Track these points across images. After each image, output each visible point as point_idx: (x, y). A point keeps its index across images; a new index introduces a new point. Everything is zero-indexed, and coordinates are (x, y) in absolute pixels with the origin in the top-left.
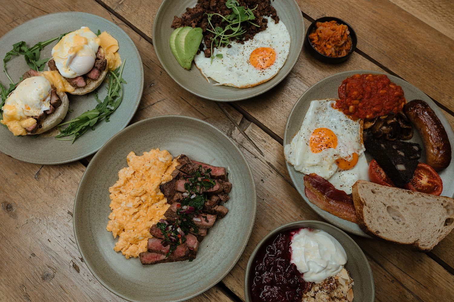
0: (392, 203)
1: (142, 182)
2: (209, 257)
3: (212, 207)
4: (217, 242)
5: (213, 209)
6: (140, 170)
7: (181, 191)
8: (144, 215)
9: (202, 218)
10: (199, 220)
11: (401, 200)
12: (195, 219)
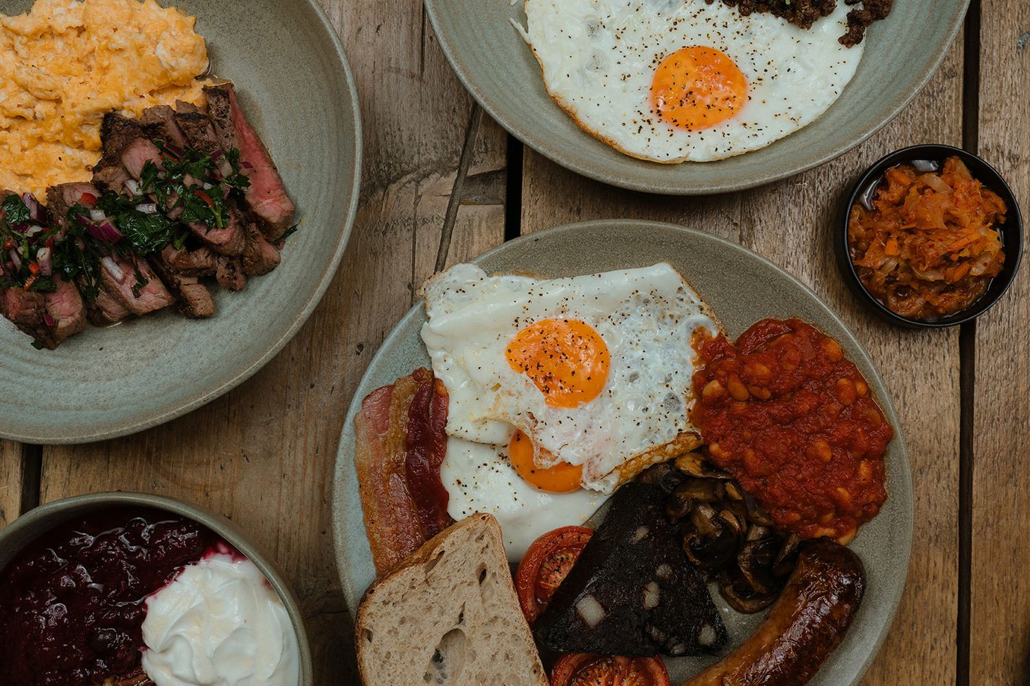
0: (478, 635)
1: (76, 68)
2: (80, 374)
3: (178, 273)
4: (129, 360)
5: (177, 278)
6: (94, 32)
7: (130, 170)
8: (13, 149)
9: (131, 277)
10: (119, 275)
11: (500, 657)
12: (108, 263)
